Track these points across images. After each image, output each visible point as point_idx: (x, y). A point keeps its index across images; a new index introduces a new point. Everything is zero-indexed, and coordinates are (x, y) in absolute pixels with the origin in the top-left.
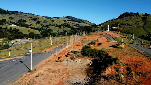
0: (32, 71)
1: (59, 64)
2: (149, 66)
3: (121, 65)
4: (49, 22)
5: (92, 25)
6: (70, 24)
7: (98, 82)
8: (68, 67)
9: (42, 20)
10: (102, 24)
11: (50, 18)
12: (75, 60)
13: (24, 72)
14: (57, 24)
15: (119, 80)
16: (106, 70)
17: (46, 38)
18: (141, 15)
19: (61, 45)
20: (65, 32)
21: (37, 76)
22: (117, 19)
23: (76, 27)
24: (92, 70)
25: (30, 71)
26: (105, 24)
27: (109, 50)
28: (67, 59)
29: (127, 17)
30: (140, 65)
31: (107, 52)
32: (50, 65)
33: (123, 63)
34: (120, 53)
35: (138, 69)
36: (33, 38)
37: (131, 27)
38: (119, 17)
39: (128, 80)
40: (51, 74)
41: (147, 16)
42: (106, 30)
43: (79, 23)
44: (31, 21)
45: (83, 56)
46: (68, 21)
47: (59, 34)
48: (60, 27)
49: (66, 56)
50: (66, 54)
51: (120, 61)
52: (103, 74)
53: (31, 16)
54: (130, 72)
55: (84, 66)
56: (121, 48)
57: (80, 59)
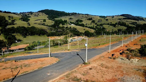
1: (113, 61)
4: (104, 21)
6: (126, 22)
8: (123, 65)
9: (96, 20)
11: (104, 17)
12: (130, 60)
14: (111, 23)
17: (99, 36)
19: (115, 43)
20: (119, 30)
21: (90, 69)
23: (133, 26)
25: (84, 63)
28: (121, 57)
32: (103, 61)
36: (88, 36)
40: (104, 69)
43: (136, 21)
45: (141, 56)
46: (124, 19)
47: (113, 33)
48: (114, 25)
49: (121, 54)
50: (121, 52)
55: (142, 67)
57: (138, 59)
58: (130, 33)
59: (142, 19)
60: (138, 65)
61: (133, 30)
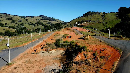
0: (11, 64)
1: (36, 56)
2: (110, 51)
3: (89, 52)
4: (24, 21)
5: (62, 22)
6: (43, 22)
7: (71, 67)
8: (44, 58)
9: (17, 20)
10: (70, 21)
11: (24, 17)
12: (50, 52)
13: (2, 65)
14: (31, 22)
15: (88, 63)
16: (77, 57)
17: (21, 35)
18: (101, 14)
19: (36, 40)
20: (39, 29)
21: (15, 68)
22: (82, 17)
23: (48, 25)
24: (65, 58)
25: (8, 64)
26: (73, 21)
27: (78, 41)
28: (42, 52)
29: (90, 15)
30: (103, 51)
31: (77, 43)
32: (28, 57)
33: (90, 50)
34: (86, 43)
35: (102, 54)
36: (9, 36)
37: (94, 23)
38: (84, 16)
39: (95, 63)
40: (29, 65)
41: (105, 14)
42: (74, 26)
43: (51, 21)
44: (6, 20)
45: (57, 47)
46: (41, 19)
47: (34, 31)
48: (34, 25)
49: (42, 48)
50: (42, 47)
51: (88, 49)
52: (75, 60)
53: (6, 16)
54: (96, 57)
55: (58, 56)
56: (87, 39)
57: (54, 50)
58: (47, 30)
59: (54, 20)
60: (55, 55)
61: (49, 28)
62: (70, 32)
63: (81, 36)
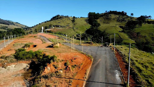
2: (81, 59)
3: (59, 62)
5: (24, 27)
7: (38, 83)
10: (35, 26)
15: (59, 75)
16: (45, 69)
18: (71, 18)
22: (50, 21)
24: (30, 73)
26: (38, 26)
27: (46, 50)
29: (59, 20)
30: (75, 59)
31: (45, 53)
33: (60, 60)
34: (56, 52)
35: (73, 63)
37: (63, 28)
39: (67, 74)
41: (75, 19)
42: (40, 32)
45: (17, 60)
51: (58, 58)
52: (43, 74)
54: (67, 66)
55: (19, 71)
56: (57, 47)
57: (14, 64)
58: (1, 38)
59: (13, 23)
60: (16, 71)
61: (4, 35)
62: (34, 39)
63: (50, 43)
